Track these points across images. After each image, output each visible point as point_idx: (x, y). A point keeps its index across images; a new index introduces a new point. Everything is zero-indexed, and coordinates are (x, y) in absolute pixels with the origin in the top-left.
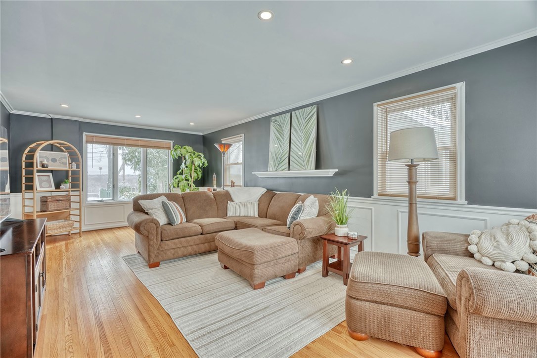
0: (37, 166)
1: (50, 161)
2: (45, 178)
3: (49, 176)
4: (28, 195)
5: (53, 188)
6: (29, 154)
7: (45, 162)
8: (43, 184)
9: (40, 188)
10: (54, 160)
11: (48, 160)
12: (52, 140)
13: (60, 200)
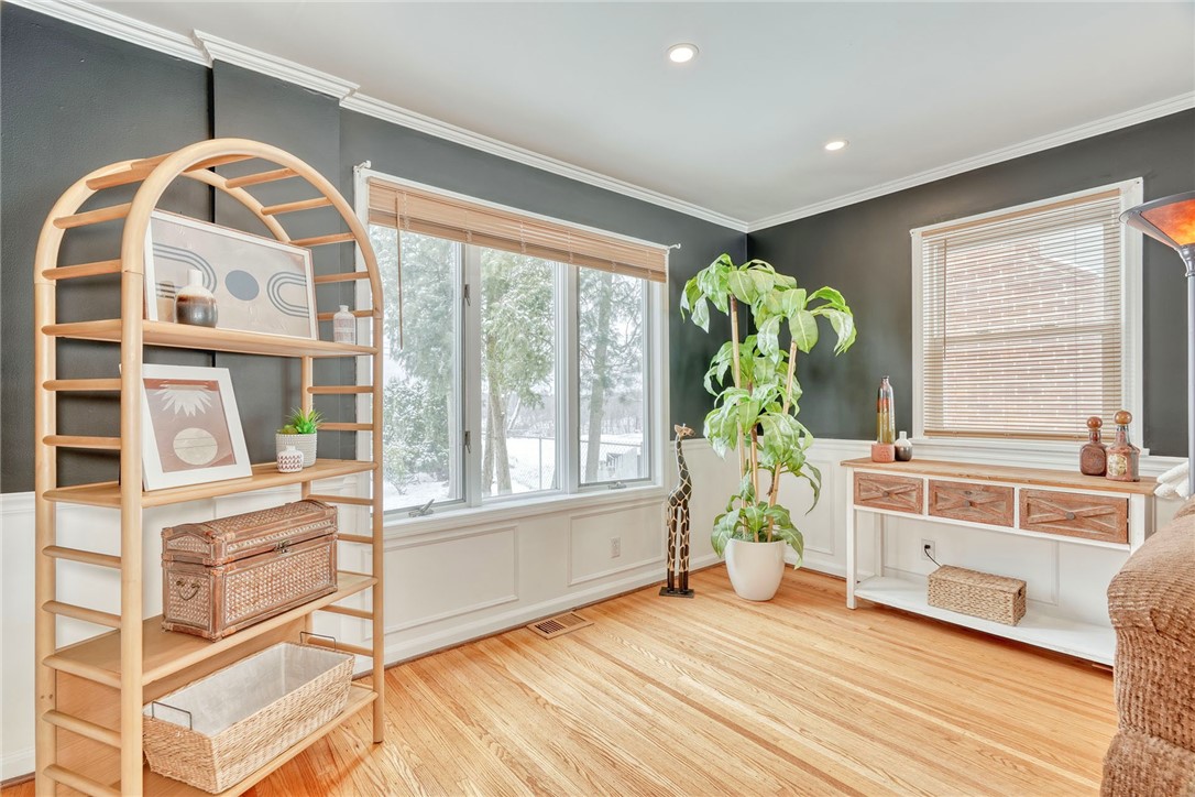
0: (143, 316)
1: (222, 287)
2: (191, 401)
3: (212, 386)
4: (81, 522)
5: (243, 466)
6: (89, 218)
7: (195, 287)
8: (185, 439)
9: (166, 469)
10: (242, 285)
11: (211, 281)
12: (212, 136)
13: (284, 547)
